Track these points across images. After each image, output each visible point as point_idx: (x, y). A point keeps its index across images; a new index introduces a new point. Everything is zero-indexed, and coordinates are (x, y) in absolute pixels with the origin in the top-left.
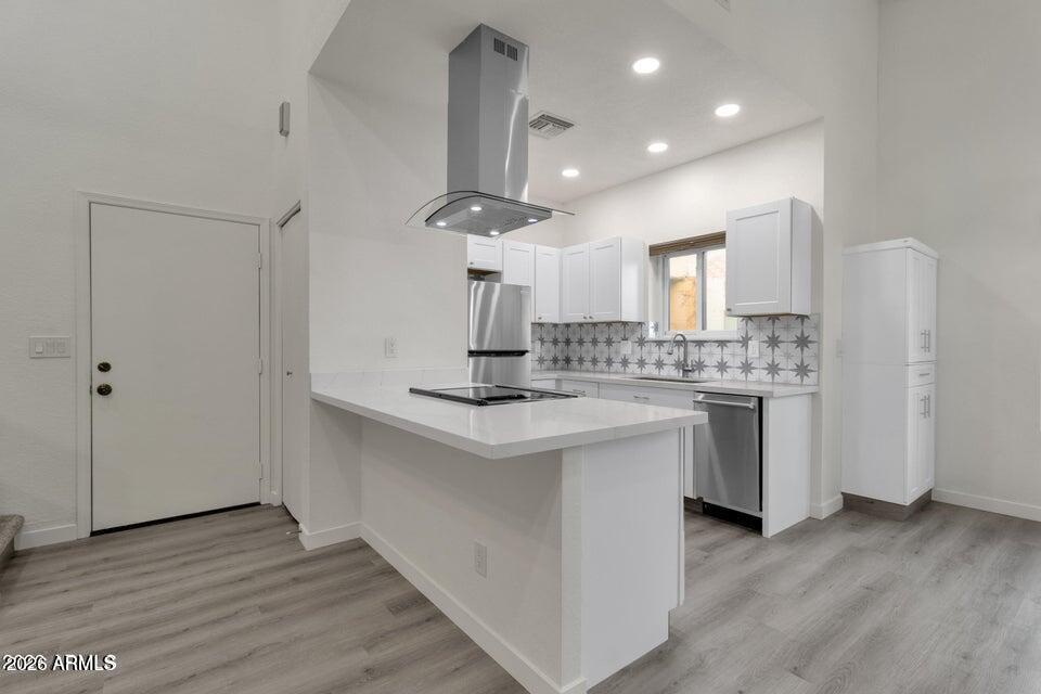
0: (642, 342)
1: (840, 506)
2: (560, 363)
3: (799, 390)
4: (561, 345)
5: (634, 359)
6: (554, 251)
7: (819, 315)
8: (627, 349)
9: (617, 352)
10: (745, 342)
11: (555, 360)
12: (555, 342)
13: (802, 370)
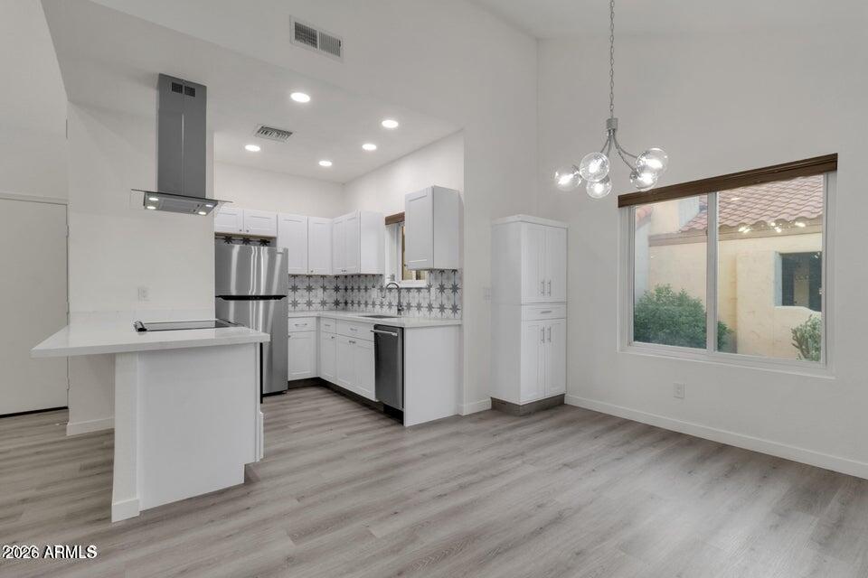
0: (381, 289)
1: (490, 407)
2: (342, 305)
3: (450, 323)
4: (342, 292)
5: (378, 302)
6: (327, 221)
7: (462, 269)
8: (375, 294)
9: (370, 297)
10: (429, 288)
11: (337, 303)
12: (337, 289)
13: (455, 309)
